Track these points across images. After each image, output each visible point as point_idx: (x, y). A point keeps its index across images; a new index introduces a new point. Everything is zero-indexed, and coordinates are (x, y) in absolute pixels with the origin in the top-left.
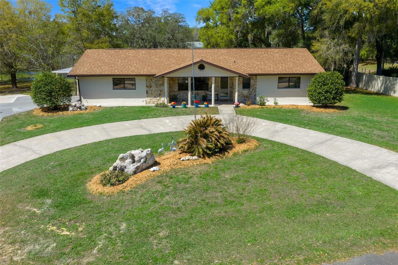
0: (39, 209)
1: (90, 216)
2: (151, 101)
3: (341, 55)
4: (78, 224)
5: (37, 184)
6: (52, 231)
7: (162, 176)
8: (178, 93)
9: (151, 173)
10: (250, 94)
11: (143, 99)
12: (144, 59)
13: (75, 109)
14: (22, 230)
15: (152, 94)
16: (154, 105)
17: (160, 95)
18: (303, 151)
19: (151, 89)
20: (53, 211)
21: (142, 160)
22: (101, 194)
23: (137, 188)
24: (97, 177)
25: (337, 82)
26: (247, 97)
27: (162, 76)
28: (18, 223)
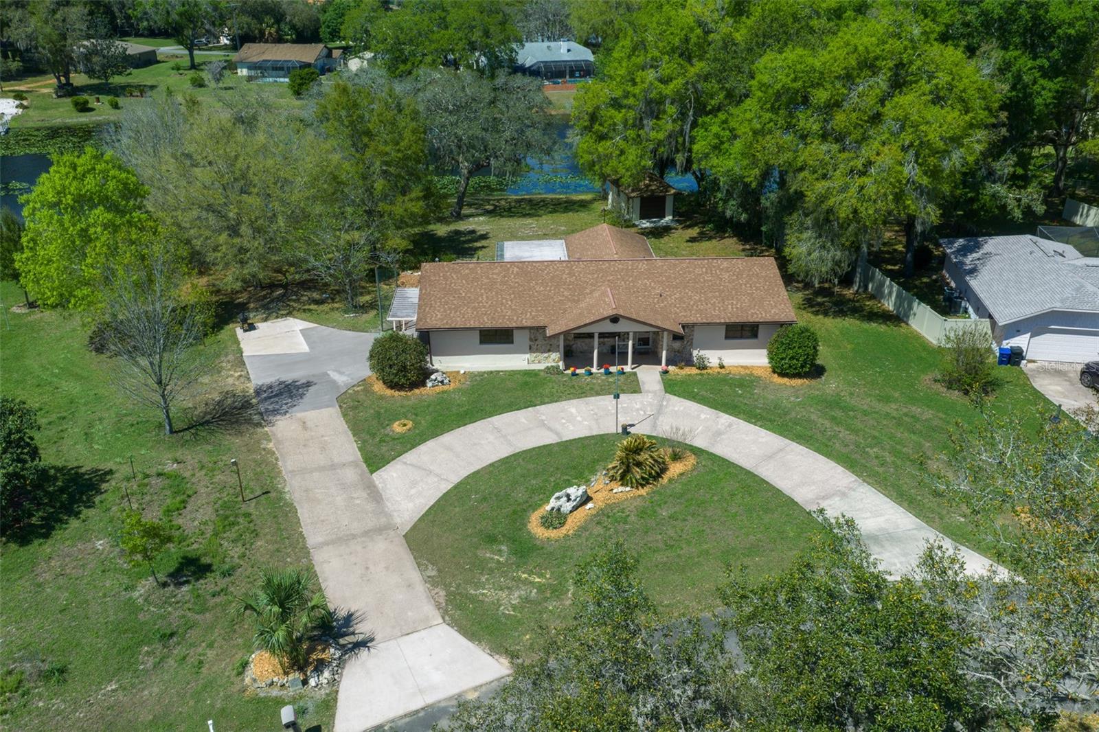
0: (501, 556)
1: (549, 563)
2: (536, 360)
4: (543, 571)
6: (526, 578)
7: (598, 514)
9: (588, 511)
10: (683, 348)
11: (524, 357)
15: (537, 349)
16: (541, 368)
17: (549, 350)
18: (745, 472)
19: (536, 343)
20: (514, 558)
21: (579, 497)
22: (548, 538)
23: (579, 531)
28: (492, 571)
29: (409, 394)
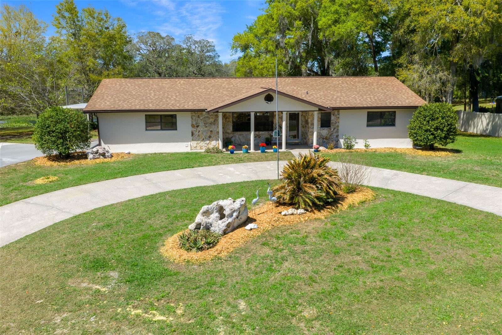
0: (105, 285)
1: (185, 293)
2: (198, 146)
3: (438, 85)
4: (172, 305)
5: (85, 253)
6: (138, 316)
7: (263, 235)
8: (232, 135)
9: (249, 232)
10: (331, 135)
11: (187, 143)
12: (185, 90)
13: (97, 156)
14: (89, 316)
15: (199, 135)
16: (203, 151)
17: (210, 137)
18: (439, 201)
19: (199, 129)
20: (125, 289)
21: (235, 214)
22: (188, 262)
23: (236, 253)
24: (172, 240)
25: (449, 116)
26: (326, 139)
27: (216, 111)
28: (80, 307)
29: (69, 163)
